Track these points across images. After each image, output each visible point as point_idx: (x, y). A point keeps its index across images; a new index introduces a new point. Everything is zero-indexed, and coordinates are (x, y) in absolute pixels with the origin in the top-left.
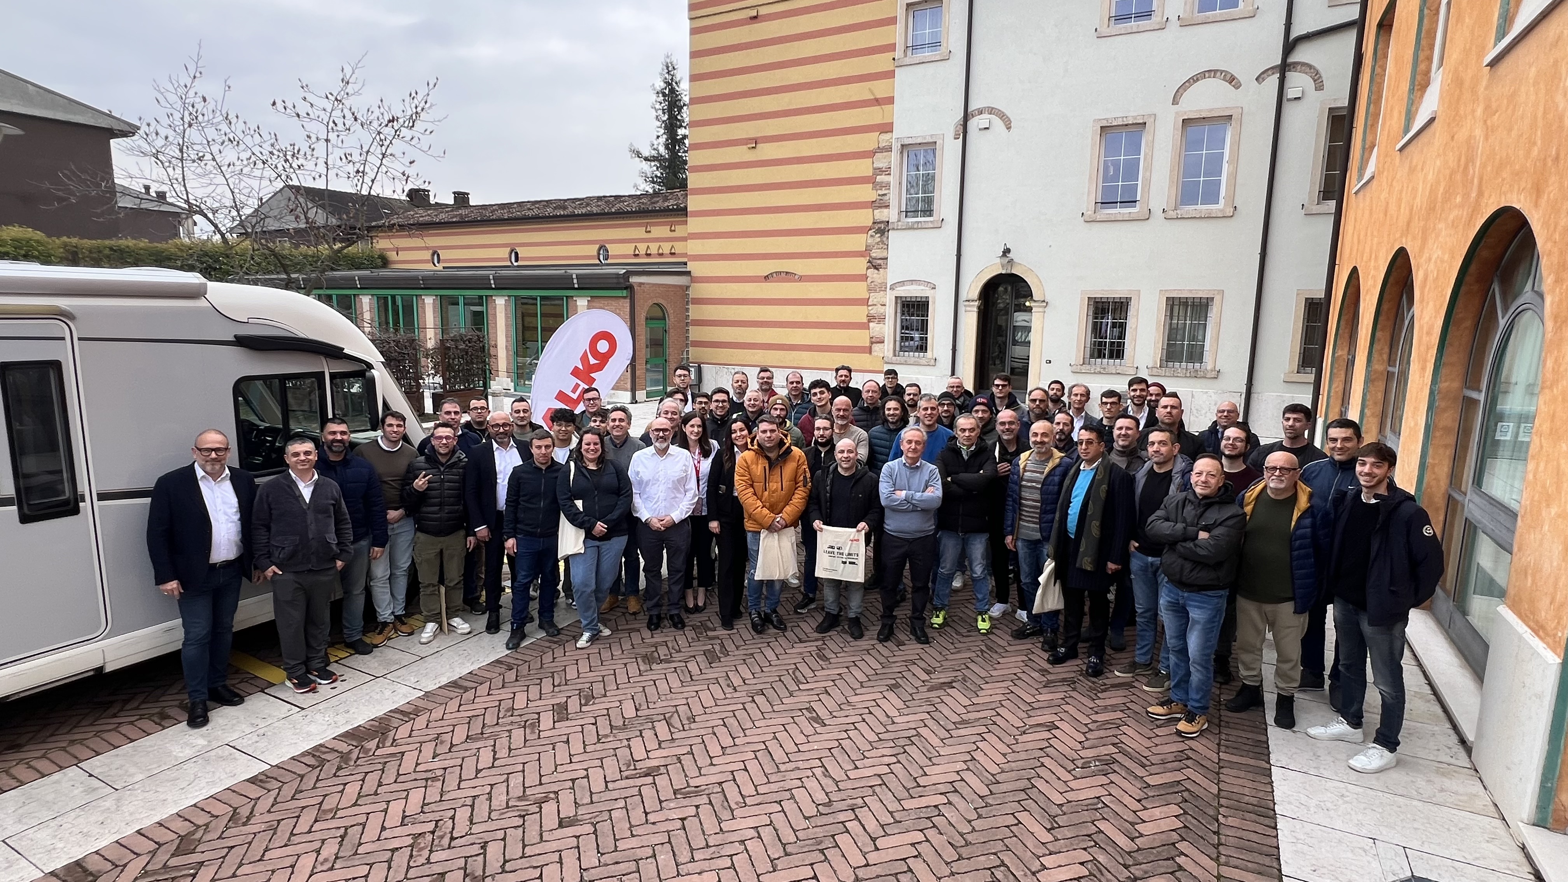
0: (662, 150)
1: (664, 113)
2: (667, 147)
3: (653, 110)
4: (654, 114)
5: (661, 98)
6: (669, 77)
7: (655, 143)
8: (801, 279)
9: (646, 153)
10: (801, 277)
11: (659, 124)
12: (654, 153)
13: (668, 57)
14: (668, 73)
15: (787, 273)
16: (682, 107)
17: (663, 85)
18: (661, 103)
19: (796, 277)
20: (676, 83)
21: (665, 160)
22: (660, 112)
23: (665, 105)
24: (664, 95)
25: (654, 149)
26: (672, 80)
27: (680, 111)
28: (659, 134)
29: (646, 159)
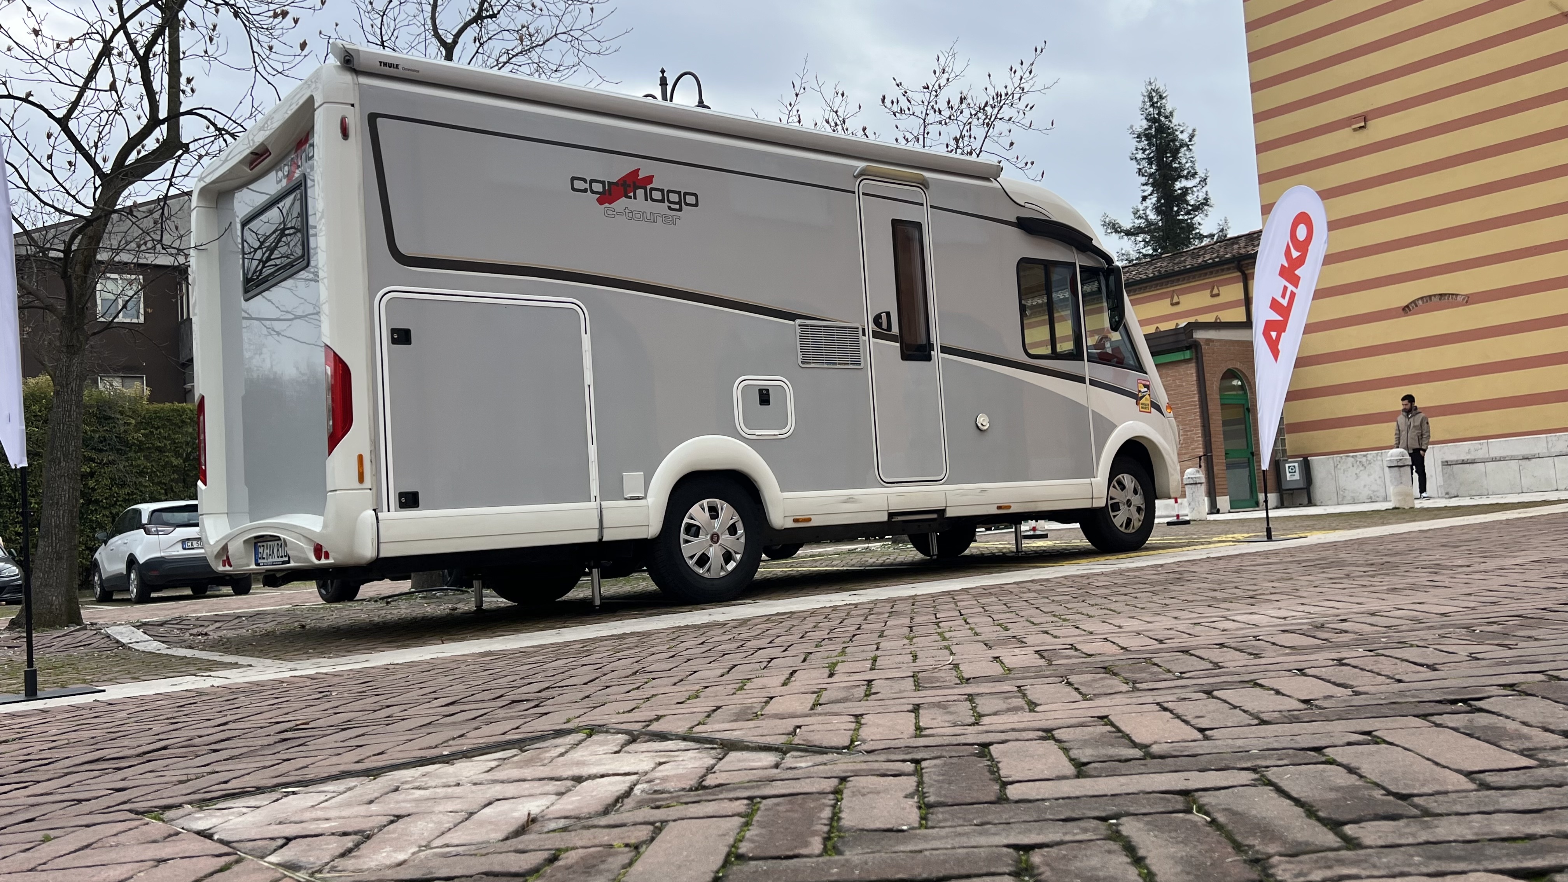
0: (1152, 216)
1: (1150, 163)
2: (1158, 210)
3: (1134, 162)
4: (1135, 166)
5: (1144, 143)
6: (1153, 112)
7: (1141, 207)
8: (1469, 300)
9: (1127, 223)
10: (1468, 296)
11: (1143, 180)
12: (1141, 223)
13: (1150, 83)
14: (1152, 106)
15: (1441, 295)
16: (1177, 150)
17: (1145, 124)
18: (1144, 150)
19: (1459, 299)
20: (1166, 117)
21: (1159, 229)
22: (1144, 163)
23: (1151, 152)
24: (1148, 137)
25: (1140, 217)
26: (1159, 114)
27: (1175, 157)
28: (1146, 194)
29: (1128, 233)
